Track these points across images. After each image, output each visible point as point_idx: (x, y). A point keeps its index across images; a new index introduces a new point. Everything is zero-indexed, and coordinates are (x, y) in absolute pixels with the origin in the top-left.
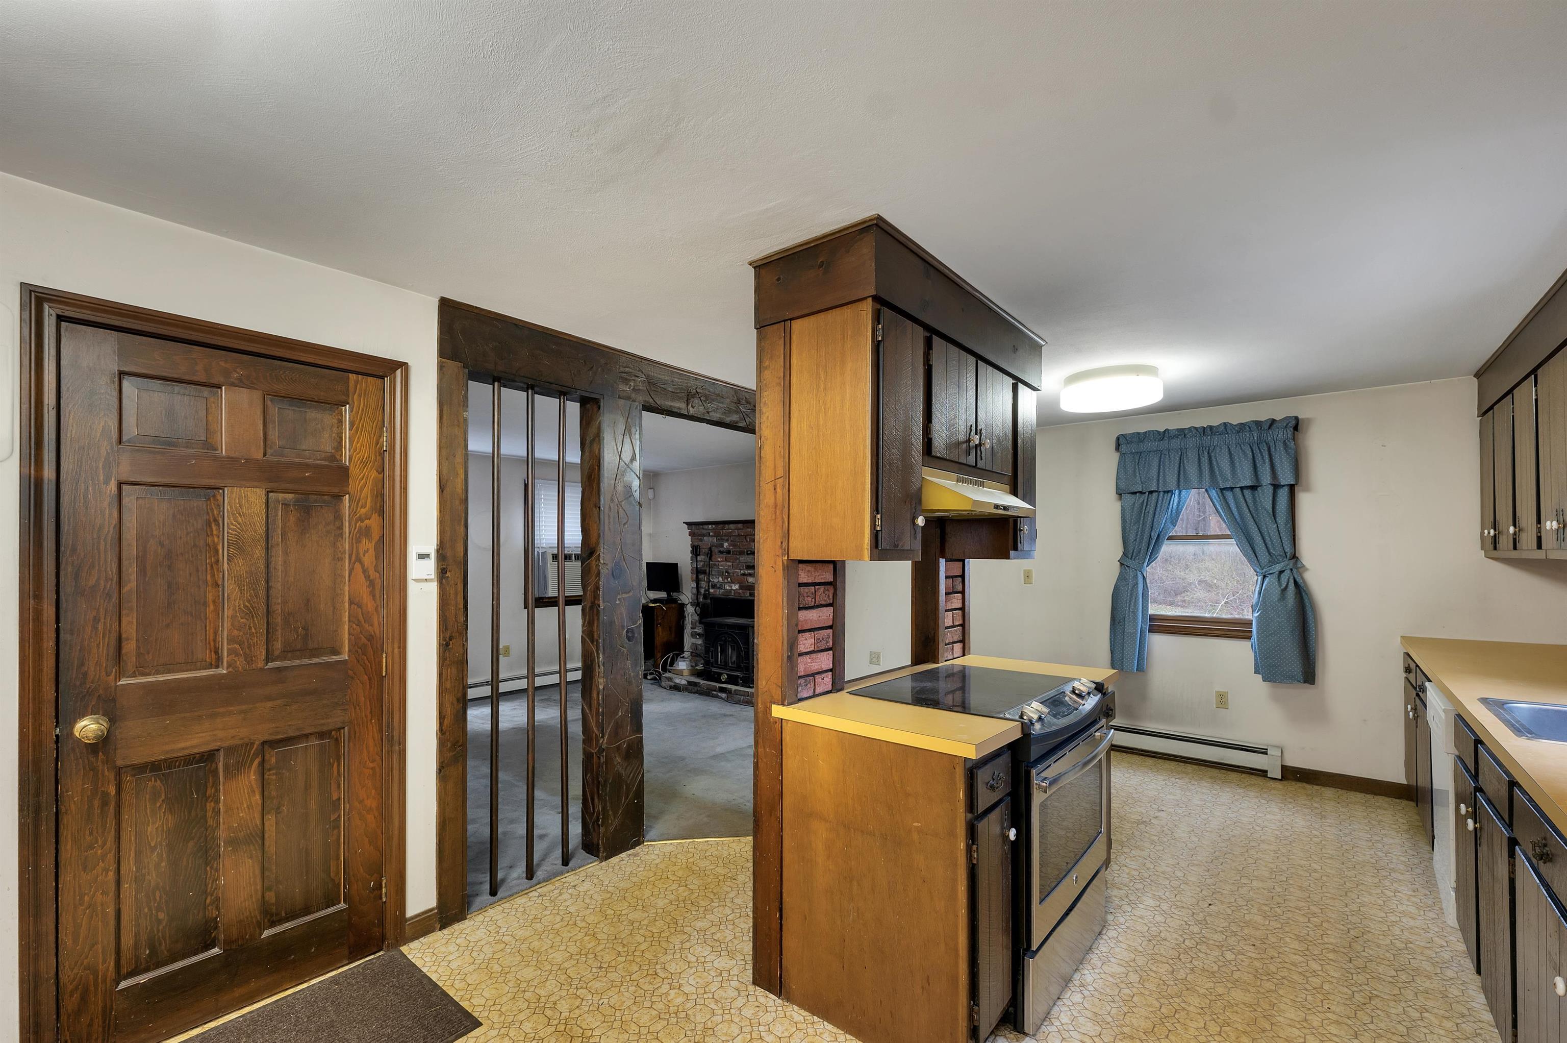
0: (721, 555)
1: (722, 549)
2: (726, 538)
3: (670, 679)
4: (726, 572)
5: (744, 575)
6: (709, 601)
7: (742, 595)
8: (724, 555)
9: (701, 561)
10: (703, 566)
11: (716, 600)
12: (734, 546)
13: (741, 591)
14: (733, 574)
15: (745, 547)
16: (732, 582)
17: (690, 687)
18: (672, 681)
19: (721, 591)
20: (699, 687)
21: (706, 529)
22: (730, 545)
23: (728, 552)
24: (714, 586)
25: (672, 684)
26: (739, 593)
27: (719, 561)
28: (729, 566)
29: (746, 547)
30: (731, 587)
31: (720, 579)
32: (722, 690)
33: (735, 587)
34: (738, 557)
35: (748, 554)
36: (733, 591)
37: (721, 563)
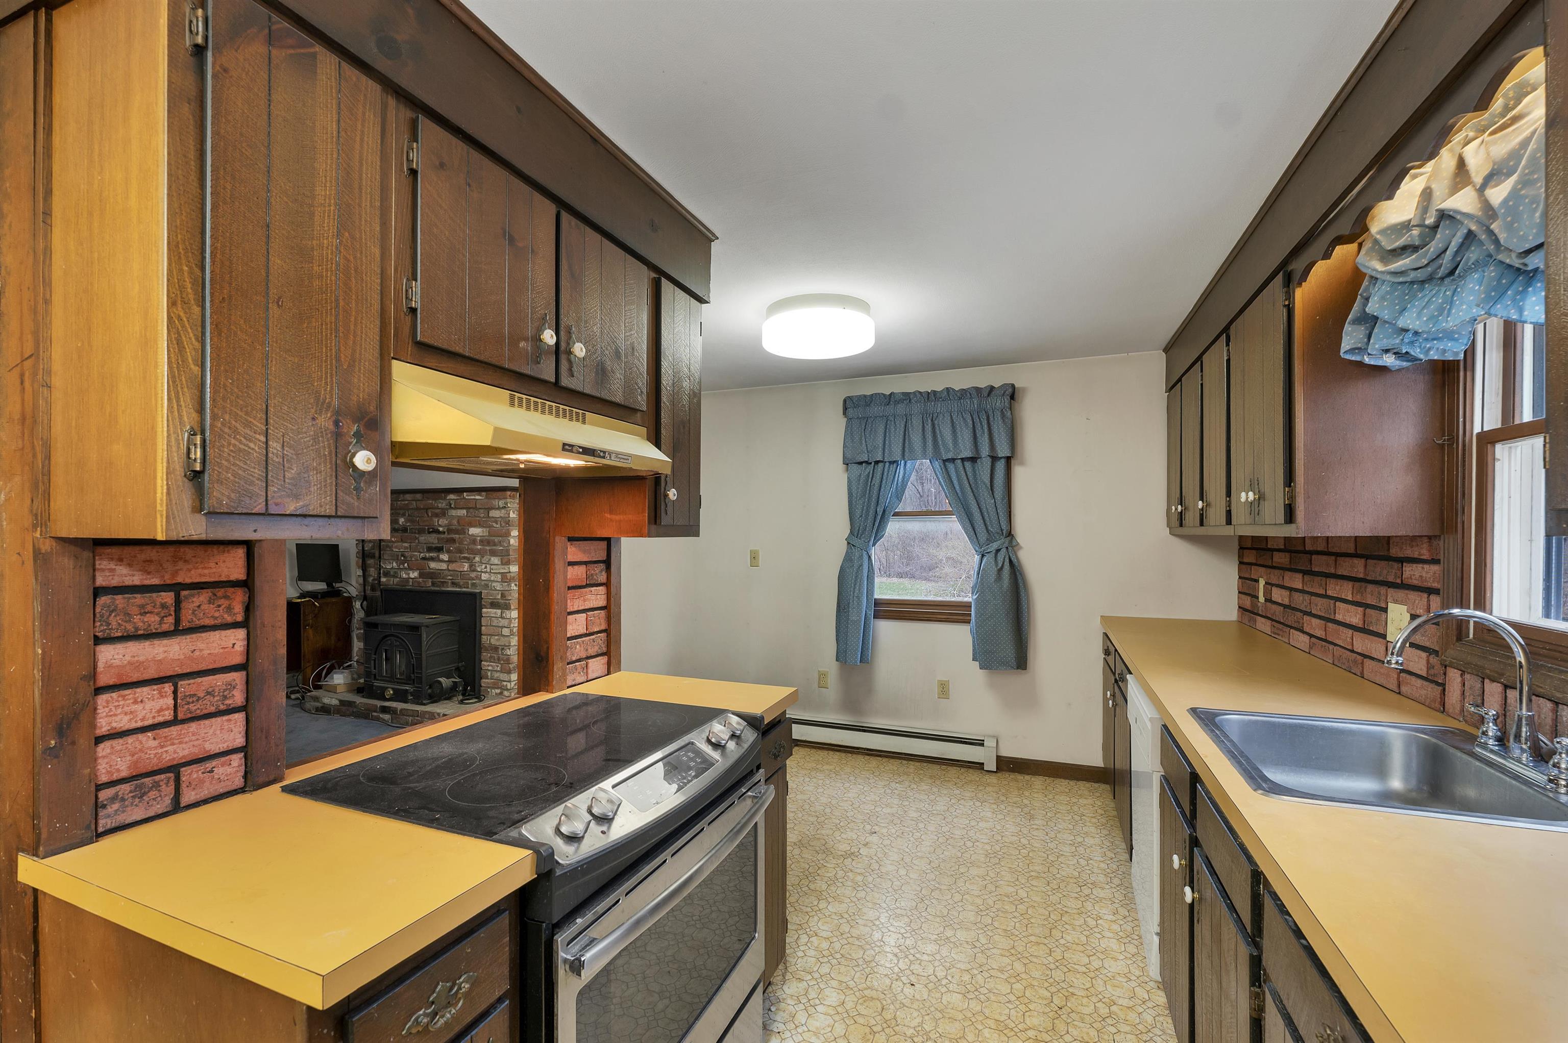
0: (396, 534)
2: (401, 512)
3: (316, 699)
4: (402, 555)
5: (424, 559)
6: (378, 593)
7: (422, 584)
10: (372, 548)
11: (389, 593)
12: (412, 521)
13: (420, 580)
14: (411, 557)
15: (425, 523)
16: (410, 568)
17: (344, 708)
18: (318, 701)
19: (396, 580)
20: (355, 707)
22: (406, 521)
23: (405, 530)
24: (387, 574)
25: (319, 705)
26: (419, 583)
27: (392, 542)
28: (406, 548)
29: (427, 523)
30: (408, 574)
31: (395, 564)
32: (384, 710)
33: (414, 574)
34: (417, 536)
35: (429, 533)
36: (411, 580)
37: (396, 544)
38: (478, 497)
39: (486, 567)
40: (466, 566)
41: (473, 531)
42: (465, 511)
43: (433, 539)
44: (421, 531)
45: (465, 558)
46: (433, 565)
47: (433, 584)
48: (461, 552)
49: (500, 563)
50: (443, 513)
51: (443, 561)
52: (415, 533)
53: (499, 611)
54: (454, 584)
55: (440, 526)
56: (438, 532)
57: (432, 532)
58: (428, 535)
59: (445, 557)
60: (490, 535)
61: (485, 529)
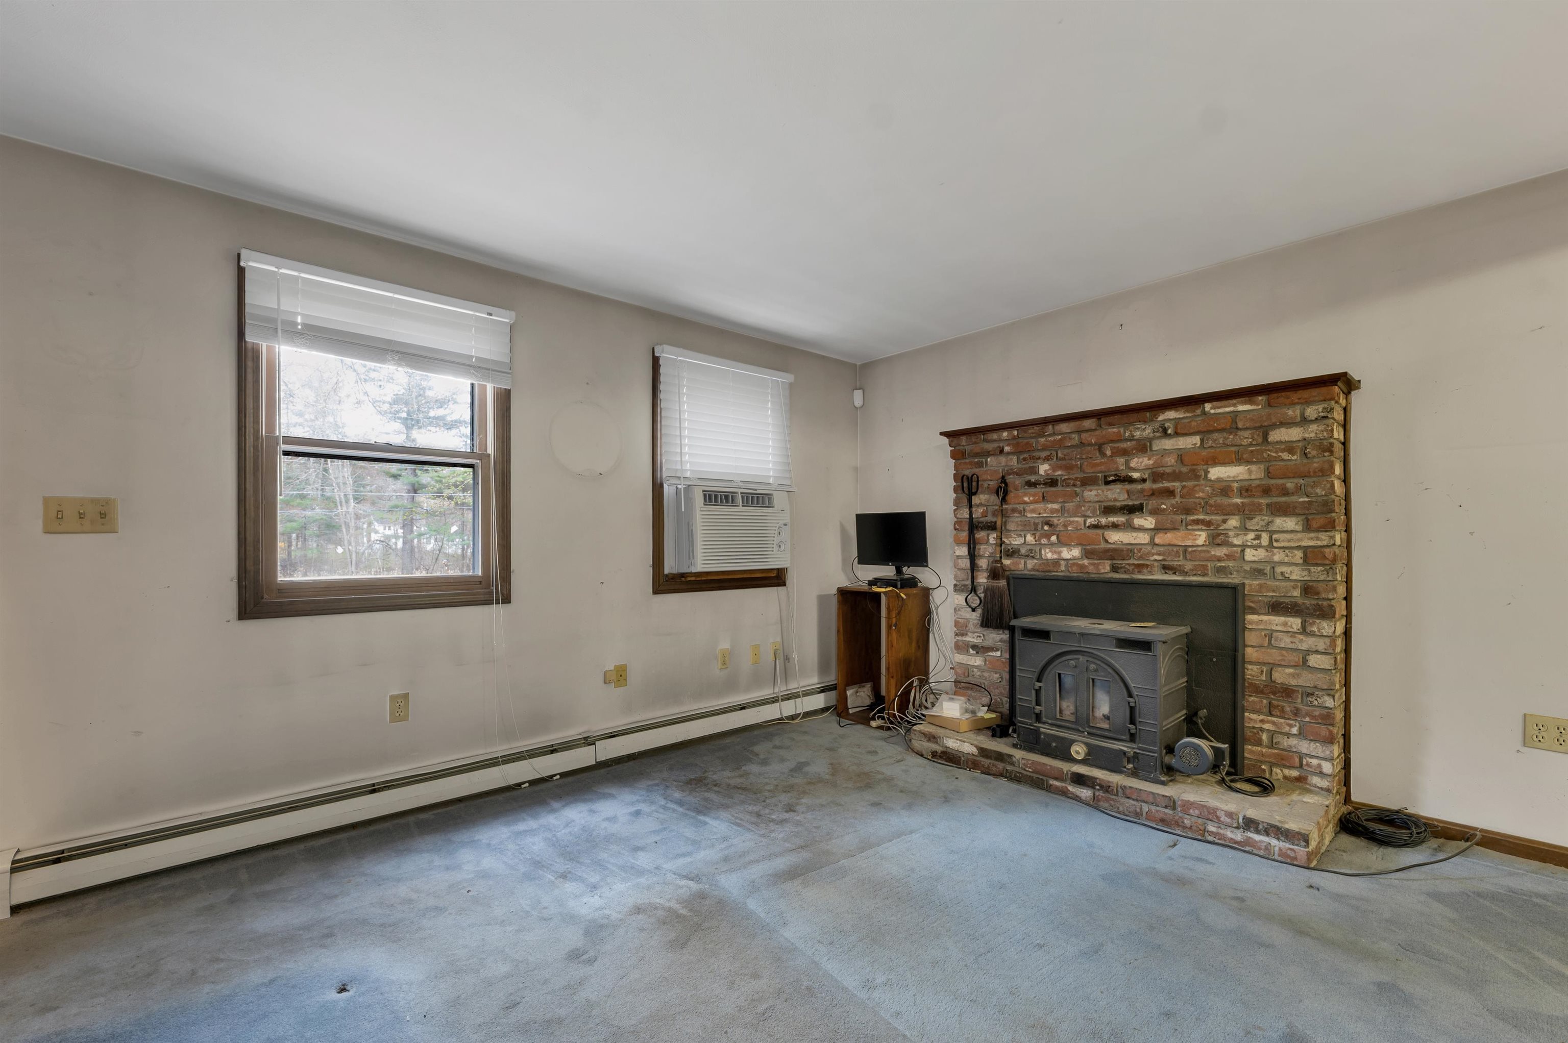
0: (1032, 490)
1: (1033, 479)
2: (1043, 454)
3: (932, 738)
4: (1047, 523)
5: (1096, 527)
6: (1002, 583)
7: (1091, 569)
8: (1040, 490)
9: (980, 505)
10: (985, 514)
11: (1017, 581)
12: (1068, 468)
13: (1086, 562)
14: (1065, 526)
15: (1099, 468)
16: (1061, 543)
17: (986, 762)
18: (937, 742)
19: (1031, 563)
20: (1012, 764)
21: (995, 441)
22: (1054, 469)
23: (1052, 482)
24: (1012, 553)
25: (939, 749)
26: (1082, 567)
27: (1026, 503)
28: (1053, 511)
29: (1103, 468)
30: (1059, 553)
31: (1030, 538)
32: (1079, 780)
33: (1072, 553)
34: (1078, 490)
35: (1107, 483)
36: (1062, 562)
37: (1032, 507)
38: (1241, 408)
39: (1258, 537)
40: (1201, 538)
41: (1217, 472)
42: (1196, 439)
43: (1117, 494)
44: (1088, 482)
45: (1197, 522)
46: (1115, 537)
47: (1114, 569)
48: (1188, 511)
49: (1299, 528)
50: (1143, 447)
51: (1141, 529)
52: (1074, 485)
53: (1295, 623)
54: (1166, 568)
55: (1134, 470)
56: (1131, 480)
57: (1113, 481)
58: (1104, 487)
59: (1148, 522)
60: (1269, 474)
61: (1254, 468)
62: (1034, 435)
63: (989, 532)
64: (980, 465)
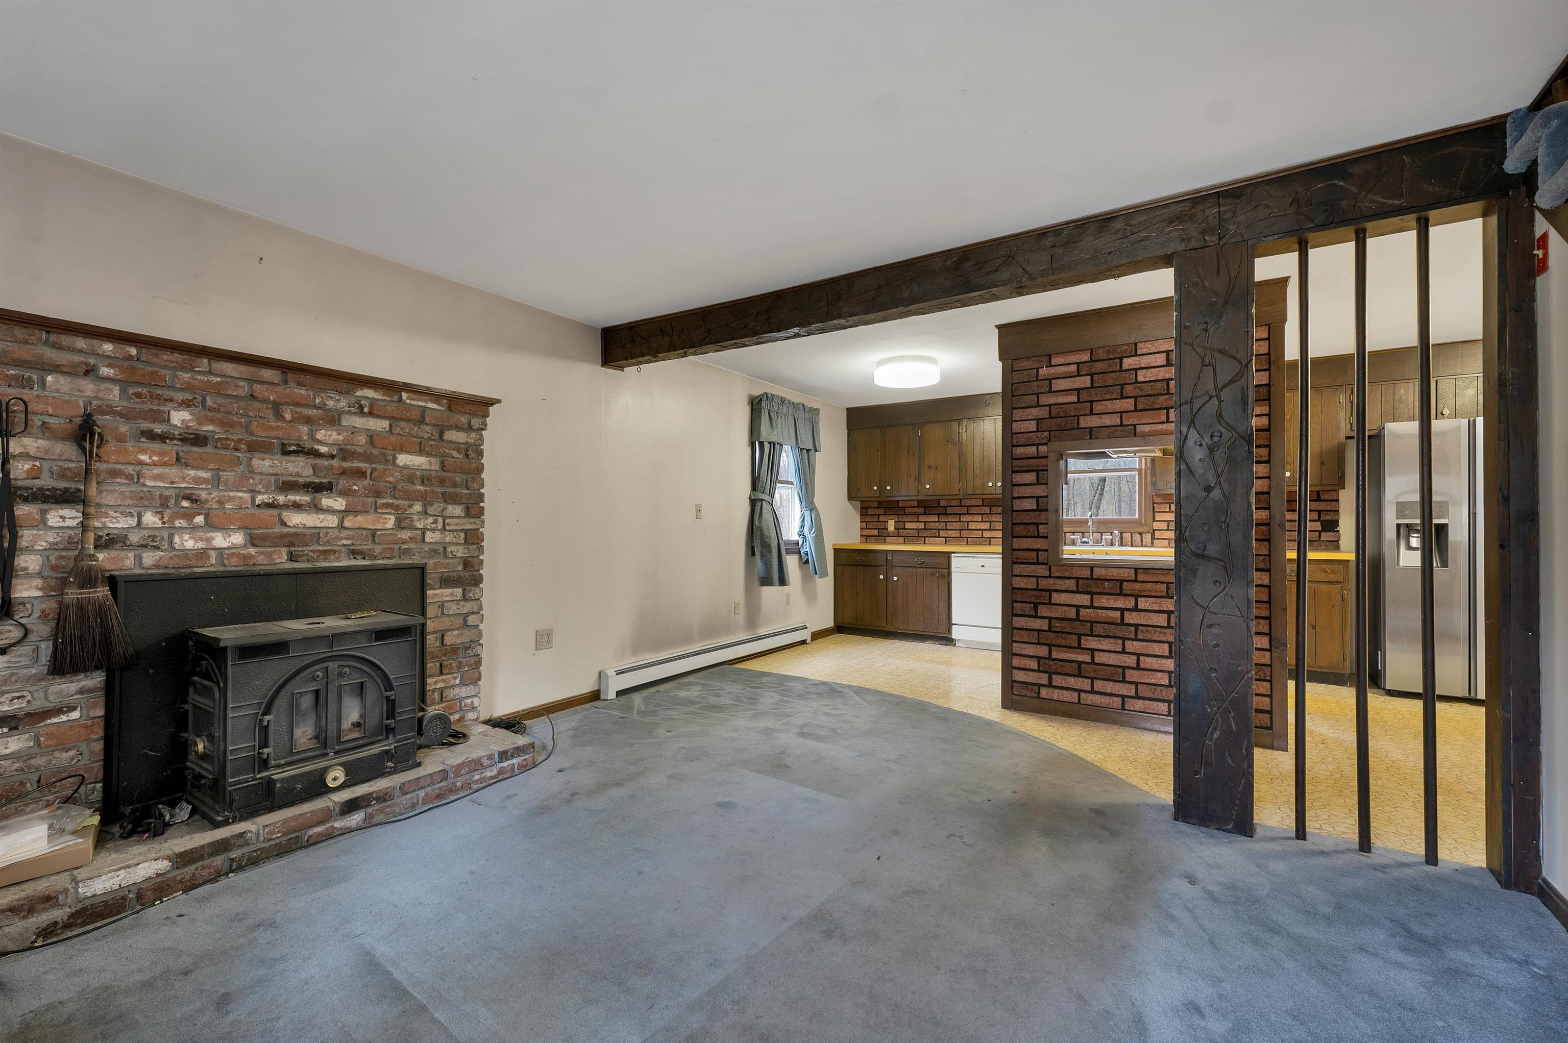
0: (157, 446)
1: (158, 429)
2: (179, 396)
4: (187, 497)
5: (270, 506)
6: (99, 592)
7: (261, 559)
8: (171, 448)
9: (26, 456)
10: (35, 474)
11: (134, 586)
12: (227, 425)
13: (252, 551)
14: (221, 503)
15: (274, 434)
16: (212, 526)
19: (150, 557)
21: (80, 351)
22: (199, 420)
23: (195, 439)
24: (107, 542)
26: (246, 557)
27: (142, 463)
28: (197, 481)
29: (280, 434)
30: (209, 540)
31: (150, 518)
32: (350, 807)
33: (231, 540)
34: (241, 456)
35: (286, 453)
36: (213, 554)
37: (157, 471)
38: (430, 405)
39: (435, 522)
40: (391, 522)
41: (403, 459)
42: (386, 424)
43: (299, 467)
44: (255, 447)
45: (387, 506)
46: (296, 519)
47: (292, 558)
48: (378, 494)
49: (463, 514)
50: (333, 420)
51: (329, 511)
52: (237, 449)
53: (458, 591)
54: (354, 553)
55: (320, 442)
56: (318, 455)
57: (295, 452)
58: (279, 457)
59: (339, 504)
60: (443, 467)
61: (433, 460)
62: (173, 365)
63: (44, 506)
64: (27, 383)
